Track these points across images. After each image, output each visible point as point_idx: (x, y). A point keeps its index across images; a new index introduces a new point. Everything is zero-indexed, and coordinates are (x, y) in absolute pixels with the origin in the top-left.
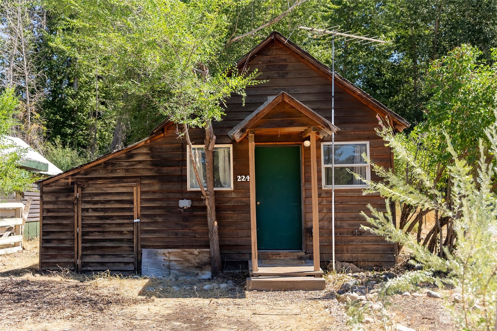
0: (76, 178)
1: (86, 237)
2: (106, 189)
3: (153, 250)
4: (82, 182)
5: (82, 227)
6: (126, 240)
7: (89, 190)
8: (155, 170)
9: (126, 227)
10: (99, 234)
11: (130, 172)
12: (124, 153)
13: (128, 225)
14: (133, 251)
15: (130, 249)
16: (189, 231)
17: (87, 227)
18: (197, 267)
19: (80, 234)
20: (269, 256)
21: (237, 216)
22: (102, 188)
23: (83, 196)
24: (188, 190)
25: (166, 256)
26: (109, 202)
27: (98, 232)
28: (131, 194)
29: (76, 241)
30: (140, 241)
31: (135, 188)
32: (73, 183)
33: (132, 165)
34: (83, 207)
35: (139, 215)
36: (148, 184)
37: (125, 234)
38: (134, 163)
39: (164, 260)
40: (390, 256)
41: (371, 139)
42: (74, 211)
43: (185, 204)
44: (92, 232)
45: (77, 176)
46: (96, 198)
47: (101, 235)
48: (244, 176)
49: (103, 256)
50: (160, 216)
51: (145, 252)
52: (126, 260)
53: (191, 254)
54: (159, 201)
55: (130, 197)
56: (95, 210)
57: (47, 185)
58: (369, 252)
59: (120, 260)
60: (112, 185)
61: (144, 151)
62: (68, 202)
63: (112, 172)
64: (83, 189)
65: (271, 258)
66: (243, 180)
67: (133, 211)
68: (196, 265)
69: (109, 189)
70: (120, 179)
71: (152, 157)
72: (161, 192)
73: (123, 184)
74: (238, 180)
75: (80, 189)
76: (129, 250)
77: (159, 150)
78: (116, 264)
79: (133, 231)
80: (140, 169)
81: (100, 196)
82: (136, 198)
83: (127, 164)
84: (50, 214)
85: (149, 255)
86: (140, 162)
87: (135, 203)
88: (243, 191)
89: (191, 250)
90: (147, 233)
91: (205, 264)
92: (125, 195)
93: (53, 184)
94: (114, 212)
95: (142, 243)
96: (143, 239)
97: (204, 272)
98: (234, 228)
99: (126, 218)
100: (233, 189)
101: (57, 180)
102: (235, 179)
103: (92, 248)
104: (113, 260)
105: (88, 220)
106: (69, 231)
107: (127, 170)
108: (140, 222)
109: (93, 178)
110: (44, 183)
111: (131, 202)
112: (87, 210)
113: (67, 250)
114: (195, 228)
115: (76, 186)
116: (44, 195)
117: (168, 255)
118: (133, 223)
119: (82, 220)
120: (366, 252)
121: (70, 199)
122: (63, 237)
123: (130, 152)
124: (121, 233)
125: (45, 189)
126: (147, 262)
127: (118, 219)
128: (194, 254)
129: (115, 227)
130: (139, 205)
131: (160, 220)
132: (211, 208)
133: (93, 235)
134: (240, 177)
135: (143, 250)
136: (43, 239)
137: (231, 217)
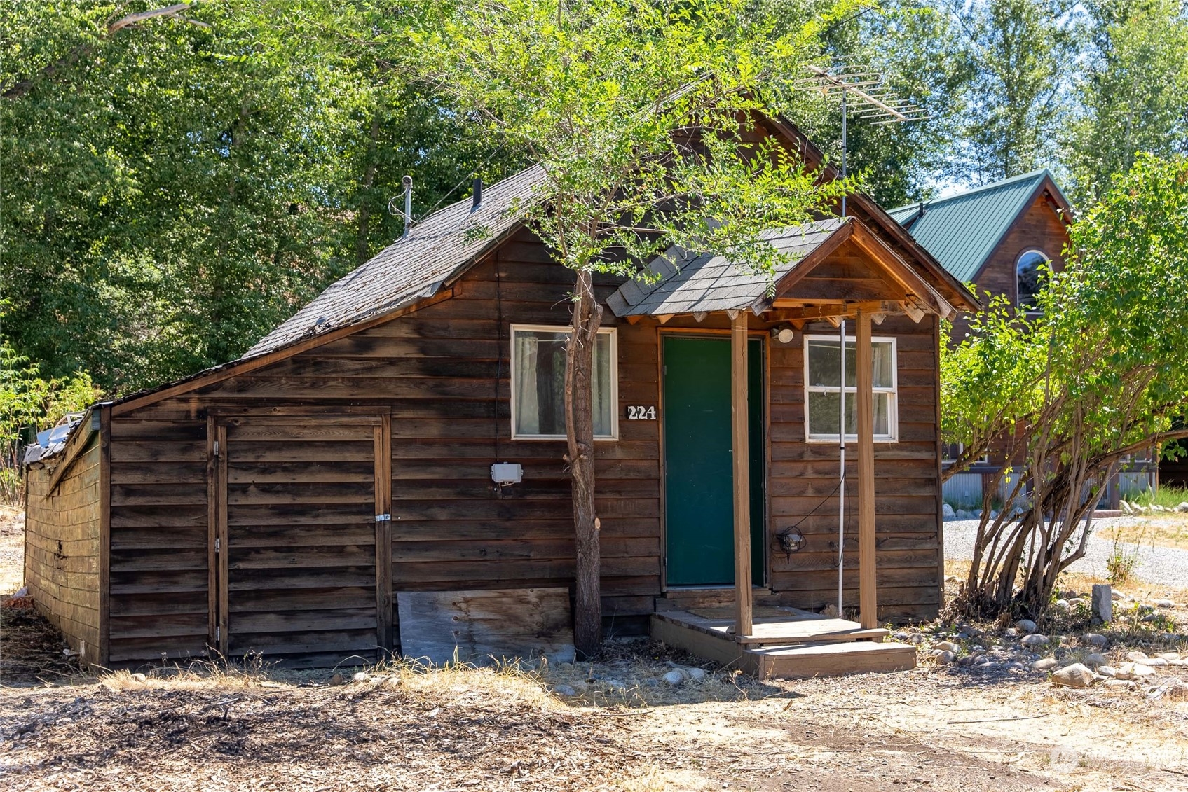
0: (212, 400)
1: (242, 565)
2: (296, 431)
3: (426, 594)
4: (230, 411)
5: (230, 538)
6: (353, 570)
7: (250, 434)
8: (431, 383)
9: (354, 534)
10: (278, 554)
11: (363, 388)
12: (347, 337)
13: (358, 531)
14: (374, 598)
15: (365, 593)
16: (513, 543)
17: (242, 537)
18: (539, 634)
19: (224, 556)
20: (697, 600)
21: (625, 505)
22: (288, 429)
23: (232, 449)
24: (513, 439)
25: (460, 609)
26: (305, 466)
27: (276, 549)
28: (368, 446)
29: (212, 576)
30: (389, 572)
31: (378, 431)
32: (202, 414)
33: (370, 369)
34: (231, 481)
35: (388, 502)
36: (411, 420)
37: (352, 554)
38: (374, 364)
39: (456, 619)
40: (931, 591)
42: (206, 492)
43: (506, 473)
44: (257, 550)
45: (215, 395)
46: (271, 457)
47: (285, 558)
48: (642, 408)
49: (289, 614)
50: (443, 504)
51: (405, 600)
52: (356, 623)
53: (522, 601)
54: (441, 466)
55: (365, 455)
56: (267, 489)
57: (126, 416)
58: (894, 585)
59: (339, 623)
60: (314, 422)
61: (403, 334)
62: (189, 467)
63: (314, 385)
64: (231, 429)
65: (702, 605)
66: (641, 417)
67: (373, 493)
68: (536, 628)
69: (305, 431)
70: (335, 406)
71: (422, 351)
72: (445, 442)
73: (345, 420)
74: (631, 417)
75: (222, 431)
76: (362, 598)
77: (442, 333)
78: (328, 635)
79: (374, 546)
80: (390, 379)
81: (280, 450)
82: (382, 457)
83: (356, 365)
84: (132, 501)
85: (418, 609)
86: (391, 362)
87: (378, 471)
88: (639, 443)
89: (520, 592)
90: (409, 549)
91: (557, 626)
92: (350, 448)
93: (144, 415)
94: (320, 495)
95: (396, 578)
96: (399, 567)
97: (556, 646)
98: (619, 534)
99: (354, 510)
100: (617, 439)
101: (156, 404)
102: (624, 413)
103: (259, 595)
104: (319, 624)
105: (245, 516)
106: (191, 550)
107: (356, 383)
108: (391, 521)
109: (261, 400)
110: (116, 410)
111: (368, 468)
112: (244, 489)
113: (185, 602)
114: (528, 536)
115: (210, 423)
116: (113, 445)
117: (463, 606)
118: (373, 525)
119: (230, 517)
120: (887, 585)
121: (195, 457)
122: (175, 566)
123: (363, 333)
124: (340, 551)
125: (118, 428)
126: (414, 627)
127: (333, 513)
128: (529, 602)
129: (322, 535)
130: (388, 476)
131: (442, 514)
132: (587, 485)
133: (261, 560)
134: (632, 408)
135: (400, 595)
136: (112, 574)
137: (612, 507)
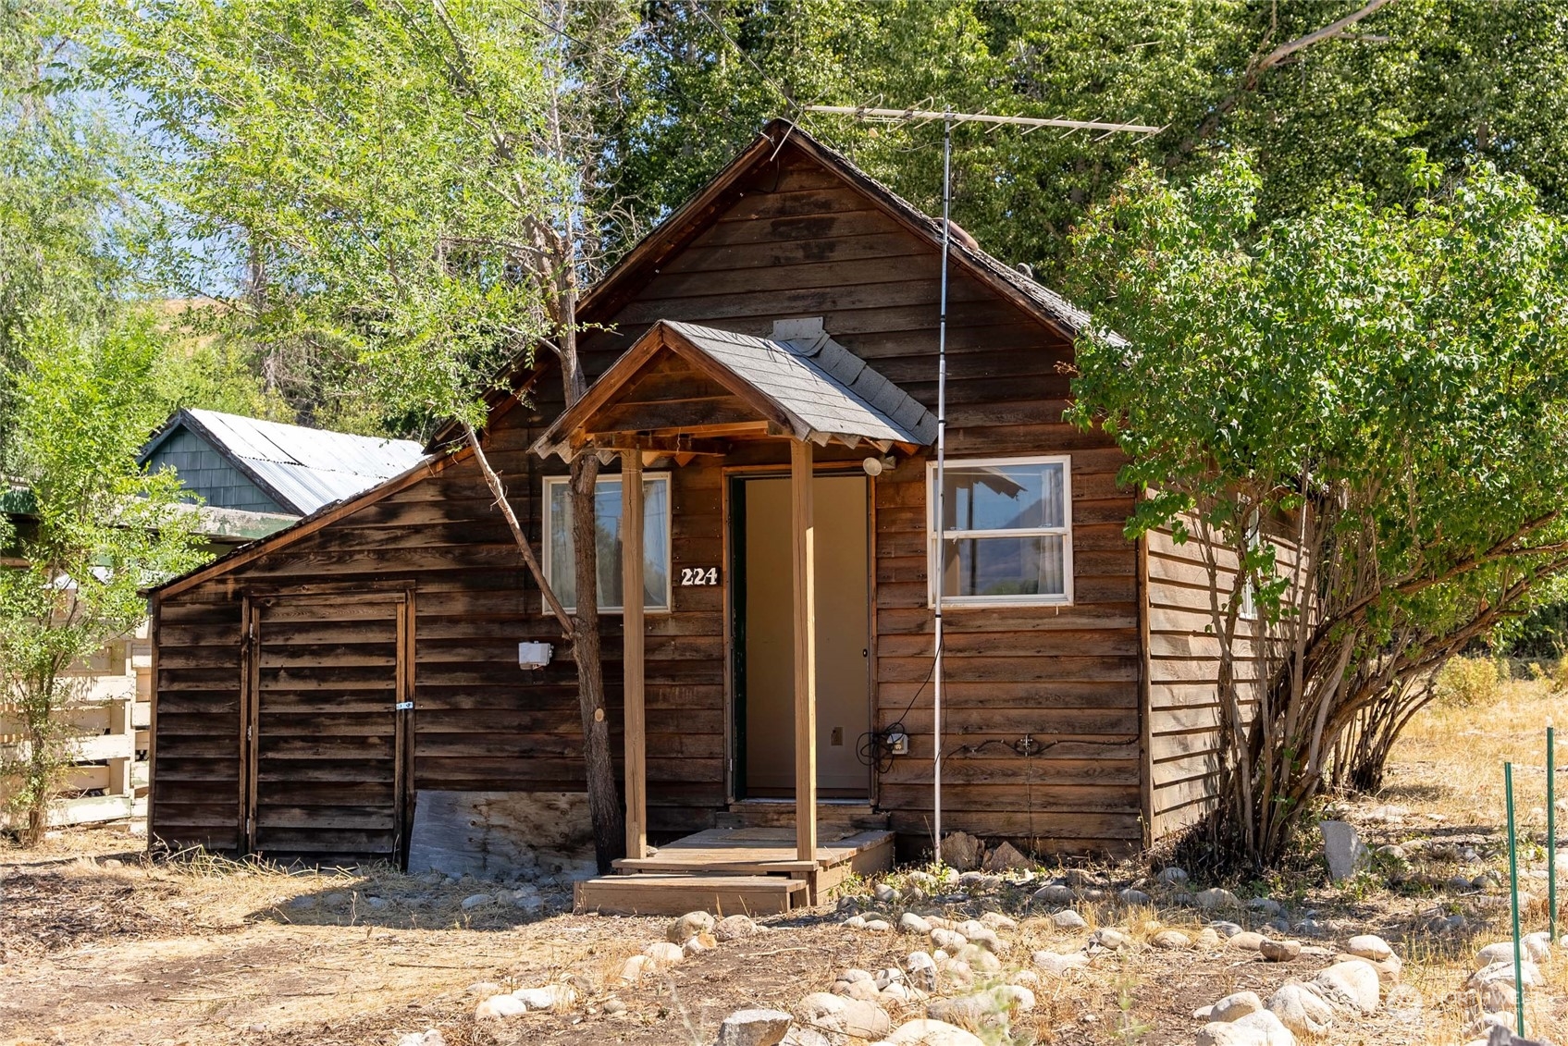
0: (247, 580)
1: (270, 755)
2: (327, 611)
3: (447, 793)
4: (262, 591)
5: (260, 726)
6: (373, 763)
7: (281, 615)
8: (457, 552)
9: (376, 724)
10: (305, 744)
11: (388, 560)
12: (374, 504)
13: (380, 720)
14: (391, 796)
15: (382, 790)
16: (546, 737)
17: (272, 725)
18: (559, 848)
19: (254, 745)
20: (770, 816)
21: (681, 693)
22: (315, 609)
23: (265, 631)
24: (544, 613)
25: (480, 813)
26: (329, 649)
27: (303, 739)
28: (390, 625)
29: (243, 766)
30: (411, 767)
31: (401, 609)
32: (238, 595)
33: (395, 539)
34: (263, 665)
35: (412, 689)
36: (436, 595)
37: (374, 746)
38: (399, 533)
39: (474, 823)
40: (1128, 820)
41: (1077, 448)
42: (239, 677)
43: (533, 654)
44: (286, 739)
45: (250, 574)
46: (299, 640)
47: (310, 748)
48: (701, 571)
49: (312, 810)
50: (468, 691)
51: (423, 799)
52: (374, 823)
53: (550, 807)
54: (466, 647)
55: (389, 635)
56: (295, 674)
57: (172, 600)
58: (1065, 809)
59: (358, 822)
60: (340, 600)
61: (428, 498)
62: (225, 652)
63: (341, 560)
64: (264, 612)
65: (775, 823)
66: (697, 582)
67: (394, 679)
68: (559, 840)
69: (332, 610)
70: (362, 582)
71: (447, 515)
72: (470, 618)
73: (369, 597)
74: (685, 583)
75: (255, 613)
76: (380, 795)
77: (468, 493)
78: (348, 835)
79: (394, 737)
80: (415, 550)
81: (308, 631)
82: (404, 637)
83: (380, 535)
84: (176, 687)
85: (435, 807)
86: (417, 530)
87: (401, 653)
88: (699, 615)
89: (551, 796)
90: (434, 743)
91: (584, 839)
92: (374, 628)
93: (187, 598)
94: (344, 679)
95: (418, 774)
96: (422, 762)
97: (577, 862)
98: (671, 729)
99: (377, 697)
100: (669, 611)
101: (198, 586)
102: (677, 577)
103: (285, 787)
104: (339, 822)
105: (275, 703)
106: (224, 737)
107: (381, 555)
108: (415, 711)
109: (291, 577)
110: (164, 593)
111: (390, 650)
112: (274, 674)
113: (219, 792)
114: (562, 729)
115: (245, 604)
116: (163, 631)
117: (484, 809)
118: (394, 714)
119: (261, 703)
120: (1054, 809)
121: (231, 640)
122: (211, 755)
123: (388, 498)
124: (362, 742)
125: (168, 612)
126: (428, 831)
127: (356, 701)
128: (557, 809)
129: (346, 725)
130: (412, 659)
131: (466, 703)
132: (586, 668)
133: (288, 749)
134: (688, 571)
135: (420, 792)
136: (158, 760)
137: (664, 695)
